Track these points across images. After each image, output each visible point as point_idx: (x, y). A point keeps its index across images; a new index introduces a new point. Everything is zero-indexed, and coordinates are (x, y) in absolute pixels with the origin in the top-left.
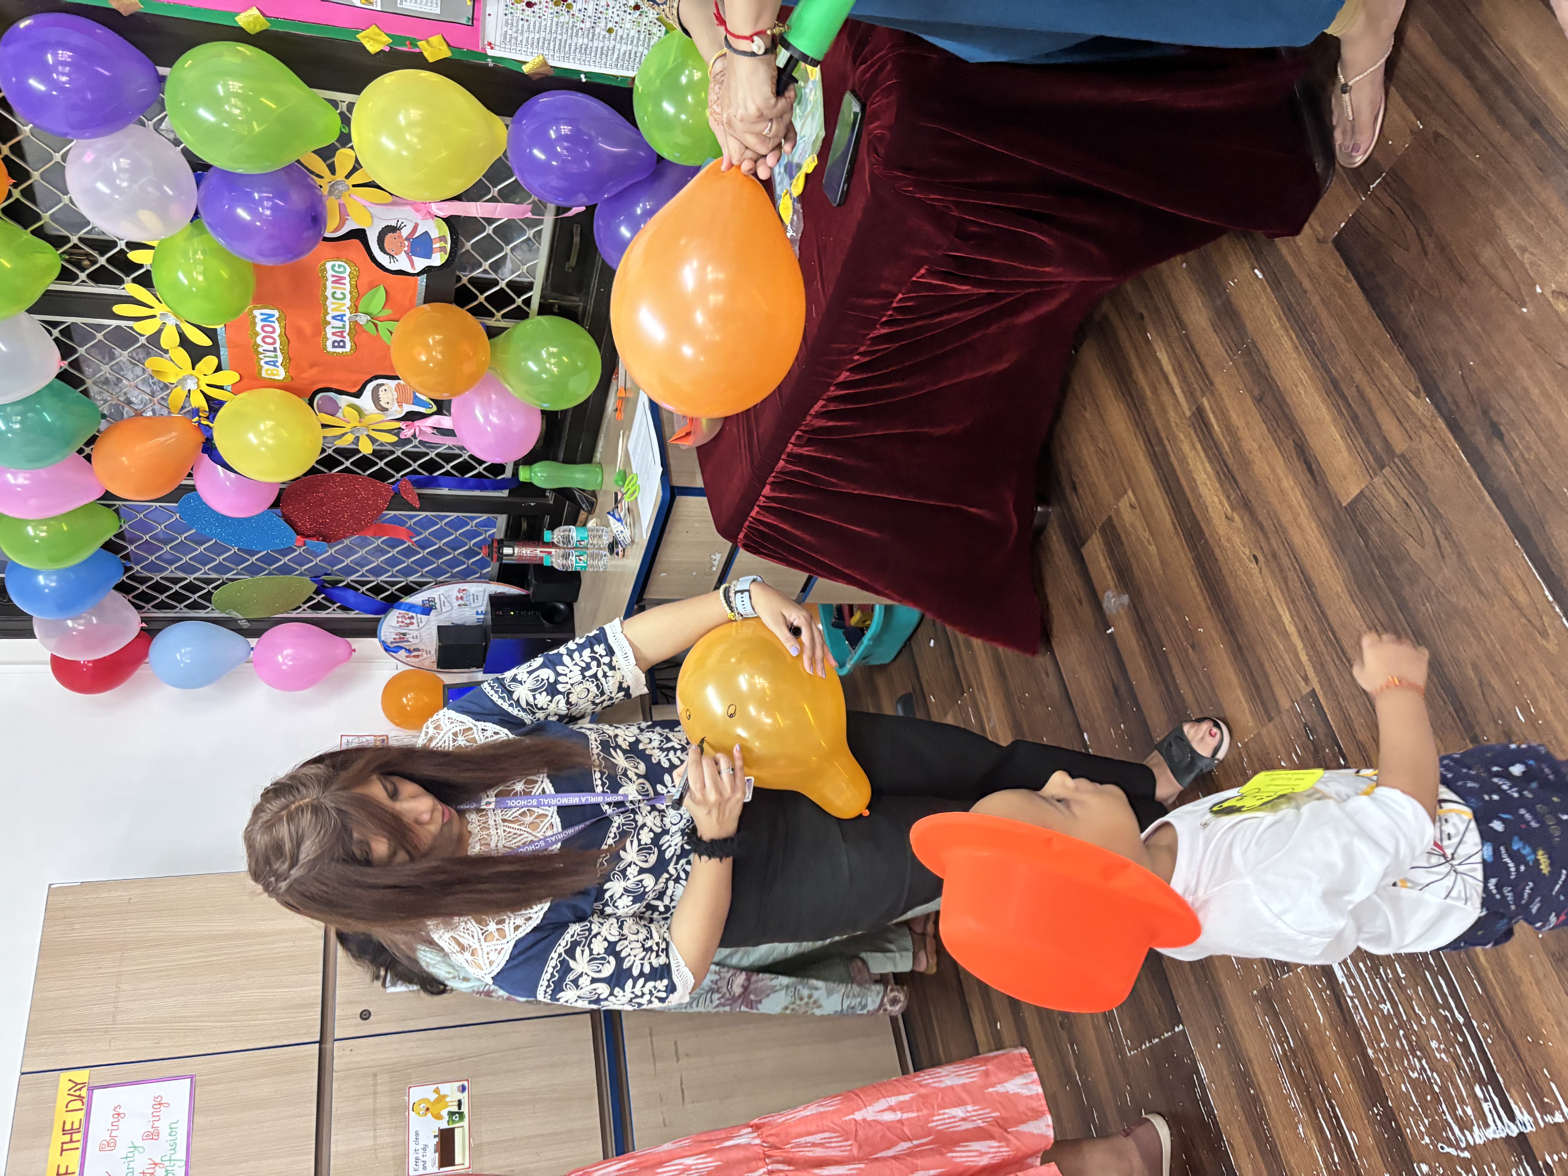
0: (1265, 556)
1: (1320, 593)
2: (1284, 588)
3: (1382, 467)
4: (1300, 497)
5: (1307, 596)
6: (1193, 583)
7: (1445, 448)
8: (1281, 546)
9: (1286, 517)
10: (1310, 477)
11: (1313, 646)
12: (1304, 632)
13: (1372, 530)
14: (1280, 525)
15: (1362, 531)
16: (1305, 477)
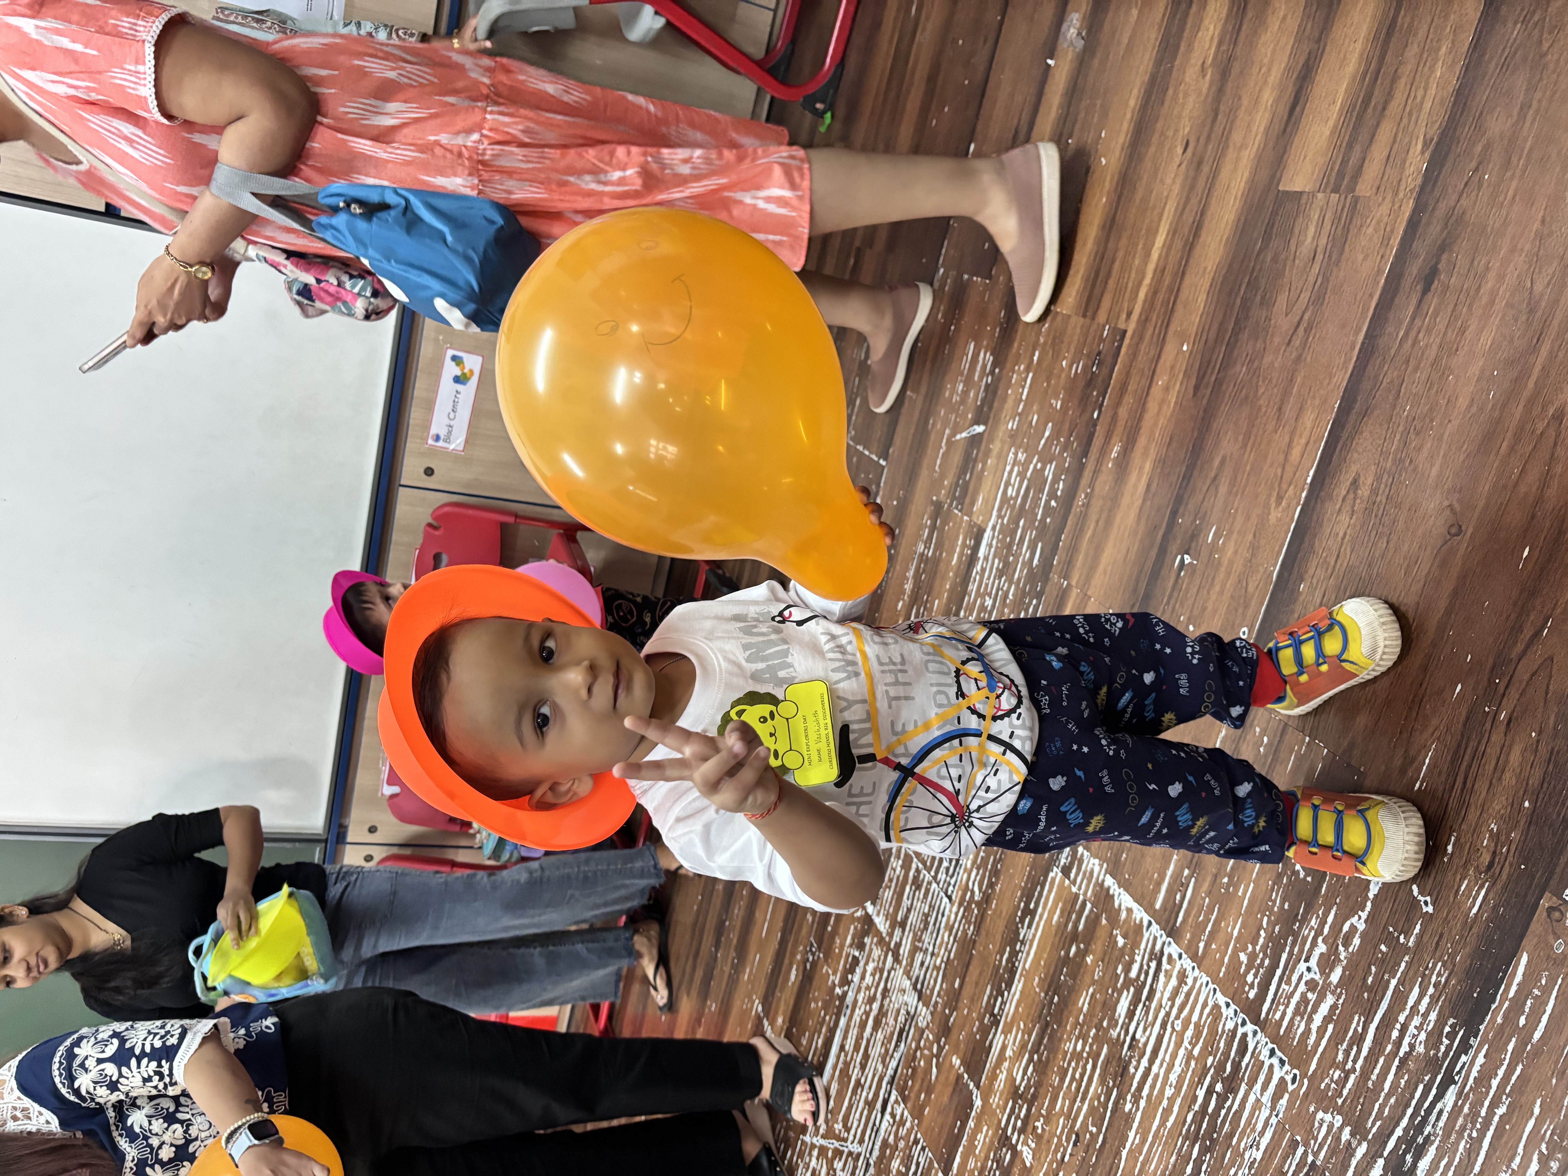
0: (1194, 154)
1: (1198, 250)
2: (1180, 208)
3: (1335, 190)
4: (1262, 129)
5: (1187, 240)
6: (1132, 103)
7: (1385, 242)
8: (1211, 161)
9: (1237, 137)
10: (1285, 117)
11: (1155, 293)
12: (1160, 271)
13: (1275, 244)
14: (1227, 139)
15: (1267, 237)
16: (1283, 110)
